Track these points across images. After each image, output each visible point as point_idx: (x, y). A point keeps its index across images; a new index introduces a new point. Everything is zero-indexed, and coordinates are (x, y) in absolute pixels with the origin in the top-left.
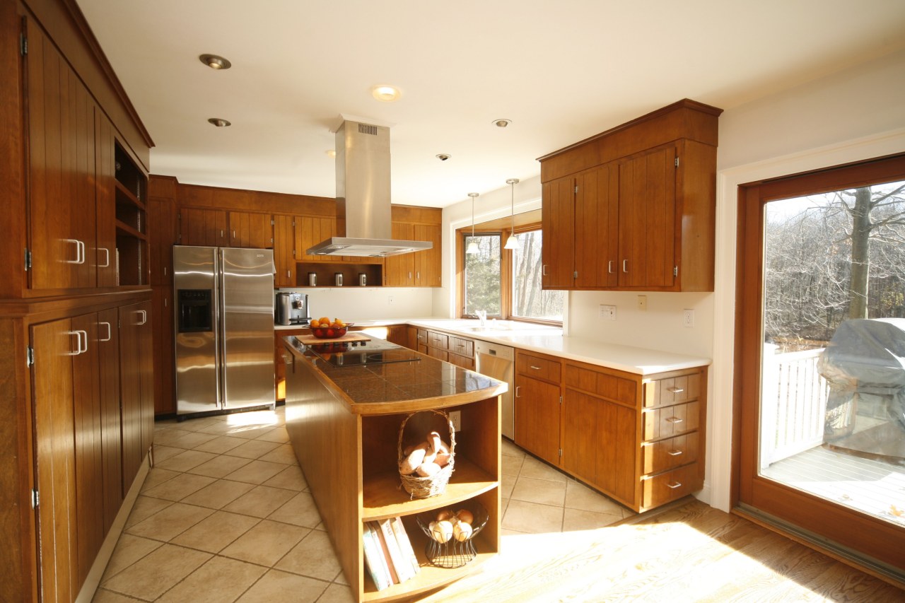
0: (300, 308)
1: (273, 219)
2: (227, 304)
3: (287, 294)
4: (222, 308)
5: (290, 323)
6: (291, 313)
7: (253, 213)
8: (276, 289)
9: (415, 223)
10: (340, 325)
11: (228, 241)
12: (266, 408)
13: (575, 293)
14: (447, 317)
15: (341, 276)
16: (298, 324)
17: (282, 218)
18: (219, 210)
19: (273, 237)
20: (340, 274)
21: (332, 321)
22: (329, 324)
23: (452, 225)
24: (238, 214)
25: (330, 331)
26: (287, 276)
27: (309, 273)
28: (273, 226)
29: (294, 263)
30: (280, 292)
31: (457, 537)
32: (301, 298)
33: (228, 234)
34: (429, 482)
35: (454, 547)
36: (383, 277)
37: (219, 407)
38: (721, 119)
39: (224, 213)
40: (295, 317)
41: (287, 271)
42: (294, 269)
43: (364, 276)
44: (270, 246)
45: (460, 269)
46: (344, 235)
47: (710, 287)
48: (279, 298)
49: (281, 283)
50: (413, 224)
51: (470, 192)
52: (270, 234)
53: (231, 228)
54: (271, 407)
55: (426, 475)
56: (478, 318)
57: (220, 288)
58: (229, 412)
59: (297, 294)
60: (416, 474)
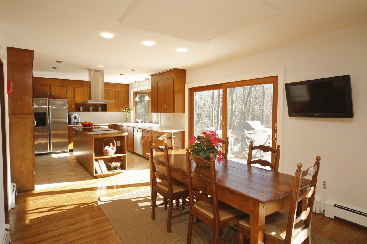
0: (77, 119)
1: (66, 88)
2: (52, 118)
3: (72, 114)
4: (50, 119)
5: (73, 124)
6: (73, 121)
7: (59, 86)
8: (68, 112)
9: (119, 89)
10: (91, 123)
11: (51, 97)
12: (65, 152)
13: (162, 113)
14: (130, 122)
15: (91, 108)
16: (76, 124)
17: (70, 88)
18: (47, 85)
19: (67, 94)
20: (91, 107)
21: (88, 122)
22: (87, 123)
23: (131, 90)
24: (54, 87)
25: (87, 125)
26: (72, 108)
27: (80, 107)
28: (67, 91)
29: (74, 104)
30: (69, 113)
31: (116, 166)
32: (77, 115)
33: (51, 94)
34: (109, 152)
35: (116, 168)
36: (107, 108)
37: (49, 152)
38: (186, 71)
39: (49, 86)
40: (75, 122)
41: (72, 106)
42: (74, 106)
43: (100, 108)
44: (66, 98)
45: (135, 105)
46: (91, 99)
47: (184, 112)
48: (69, 115)
49: (70, 110)
50: (118, 90)
51: (136, 80)
52: (66, 93)
53: (52, 91)
54: (67, 152)
55: (108, 151)
56: (138, 123)
57: (49, 112)
58: (52, 153)
59: (76, 114)
60: (106, 150)
